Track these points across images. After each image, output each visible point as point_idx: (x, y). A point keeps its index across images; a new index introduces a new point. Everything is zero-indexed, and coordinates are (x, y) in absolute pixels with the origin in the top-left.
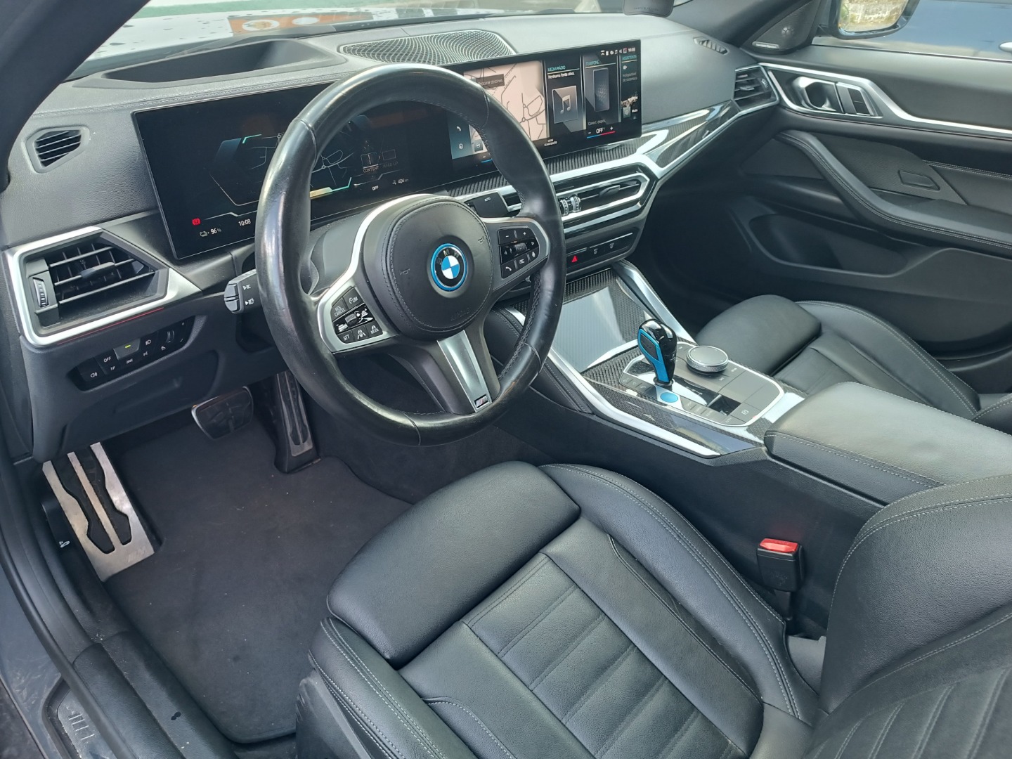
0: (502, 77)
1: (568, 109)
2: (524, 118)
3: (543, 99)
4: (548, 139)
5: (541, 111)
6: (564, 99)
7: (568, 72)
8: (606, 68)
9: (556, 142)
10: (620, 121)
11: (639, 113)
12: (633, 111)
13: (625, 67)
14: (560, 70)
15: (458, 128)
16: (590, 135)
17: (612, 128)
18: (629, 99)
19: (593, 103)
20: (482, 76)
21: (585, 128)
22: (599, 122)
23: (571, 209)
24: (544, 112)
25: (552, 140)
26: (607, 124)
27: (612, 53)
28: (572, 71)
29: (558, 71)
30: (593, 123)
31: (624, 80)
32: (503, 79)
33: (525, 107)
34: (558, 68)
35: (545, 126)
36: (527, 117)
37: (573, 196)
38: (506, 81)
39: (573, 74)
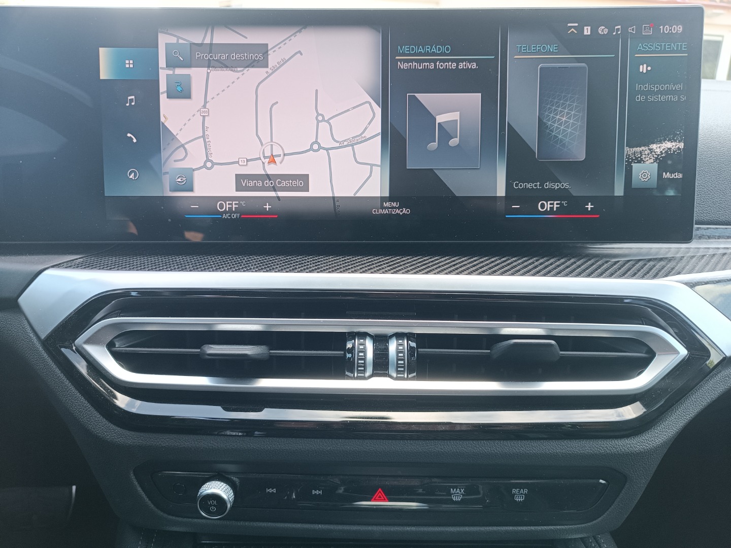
0: (264, 50)
1: (454, 142)
2: (316, 142)
3: (378, 111)
4: (383, 199)
5: (367, 134)
6: (440, 119)
7: (458, 61)
8: (583, 65)
9: (405, 211)
10: (619, 191)
11: (687, 187)
12: (667, 175)
13: (643, 69)
14: (434, 54)
15: (129, 135)
16: (516, 212)
17: (589, 206)
18: (654, 146)
19: (530, 136)
20: (207, 41)
21: (501, 192)
22: (548, 185)
23: (381, 365)
24: (379, 137)
25: (394, 204)
26: (575, 193)
27: (602, 30)
28: (470, 61)
29: (427, 54)
30: (529, 186)
31: (640, 98)
32: (266, 53)
33: (320, 119)
34: (428, 49)
35: (377, 171)
36: (326, 142)
37: (399, 336)
38: (273, 60)
39: (474, 66)
